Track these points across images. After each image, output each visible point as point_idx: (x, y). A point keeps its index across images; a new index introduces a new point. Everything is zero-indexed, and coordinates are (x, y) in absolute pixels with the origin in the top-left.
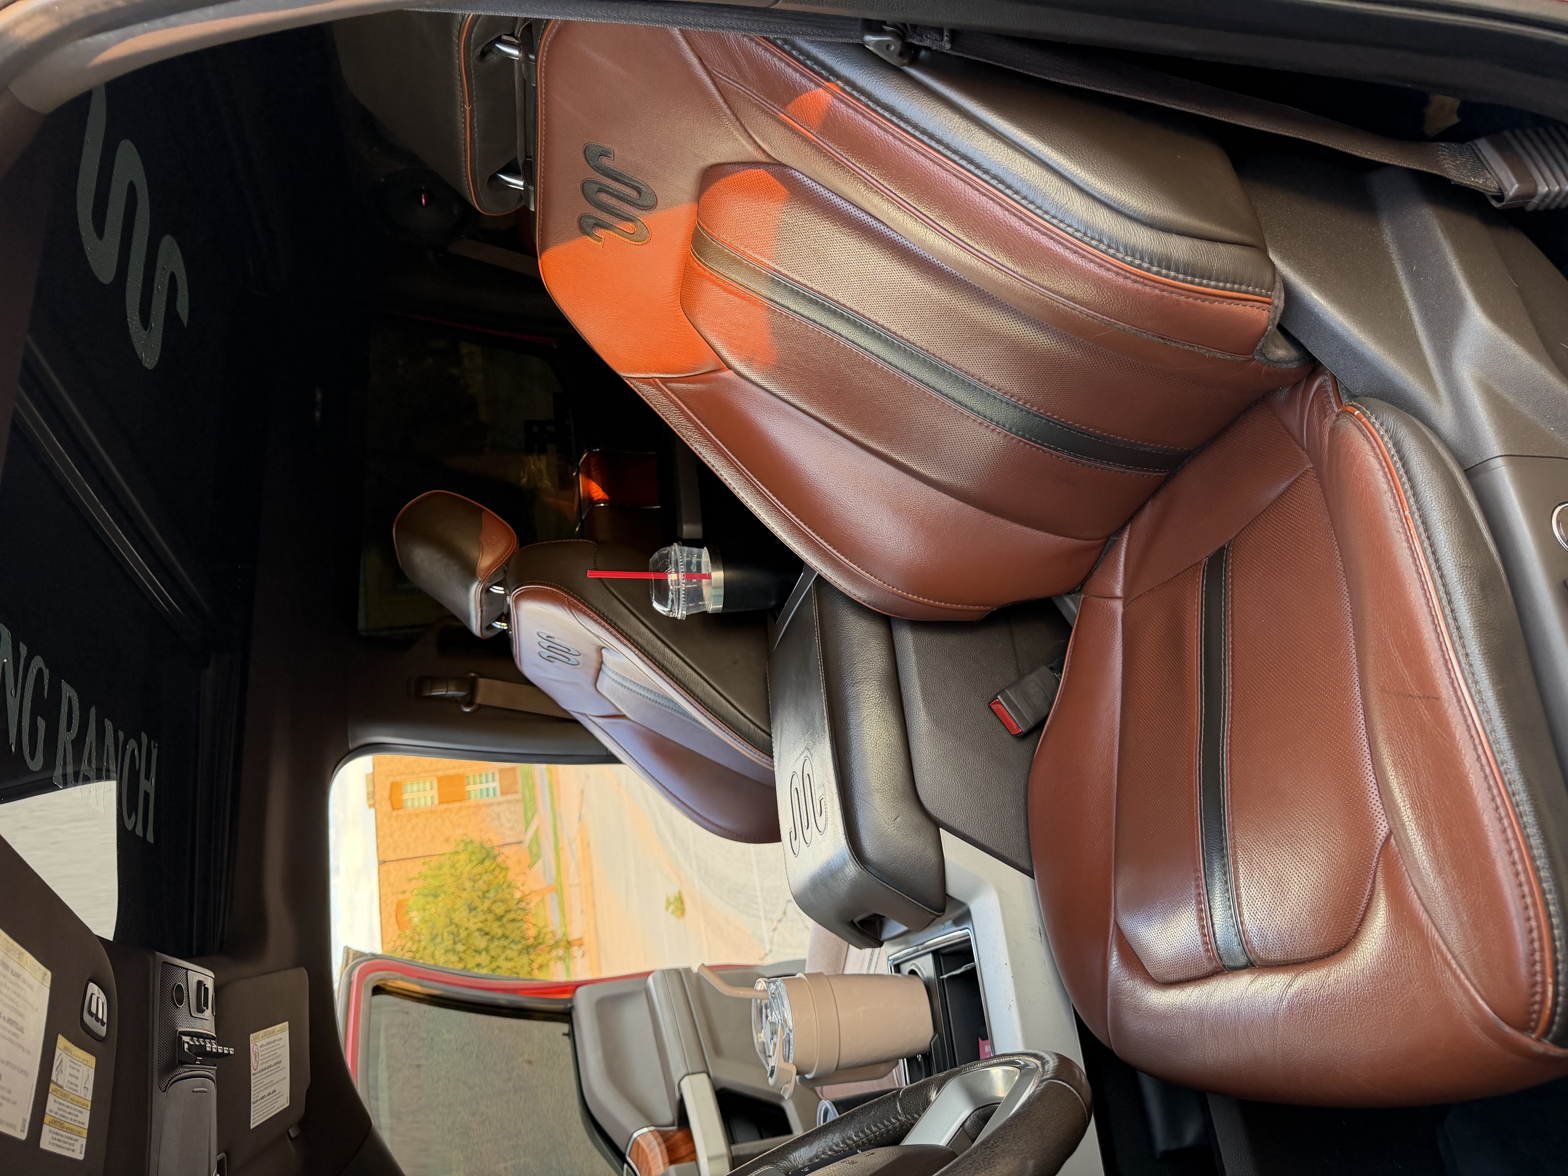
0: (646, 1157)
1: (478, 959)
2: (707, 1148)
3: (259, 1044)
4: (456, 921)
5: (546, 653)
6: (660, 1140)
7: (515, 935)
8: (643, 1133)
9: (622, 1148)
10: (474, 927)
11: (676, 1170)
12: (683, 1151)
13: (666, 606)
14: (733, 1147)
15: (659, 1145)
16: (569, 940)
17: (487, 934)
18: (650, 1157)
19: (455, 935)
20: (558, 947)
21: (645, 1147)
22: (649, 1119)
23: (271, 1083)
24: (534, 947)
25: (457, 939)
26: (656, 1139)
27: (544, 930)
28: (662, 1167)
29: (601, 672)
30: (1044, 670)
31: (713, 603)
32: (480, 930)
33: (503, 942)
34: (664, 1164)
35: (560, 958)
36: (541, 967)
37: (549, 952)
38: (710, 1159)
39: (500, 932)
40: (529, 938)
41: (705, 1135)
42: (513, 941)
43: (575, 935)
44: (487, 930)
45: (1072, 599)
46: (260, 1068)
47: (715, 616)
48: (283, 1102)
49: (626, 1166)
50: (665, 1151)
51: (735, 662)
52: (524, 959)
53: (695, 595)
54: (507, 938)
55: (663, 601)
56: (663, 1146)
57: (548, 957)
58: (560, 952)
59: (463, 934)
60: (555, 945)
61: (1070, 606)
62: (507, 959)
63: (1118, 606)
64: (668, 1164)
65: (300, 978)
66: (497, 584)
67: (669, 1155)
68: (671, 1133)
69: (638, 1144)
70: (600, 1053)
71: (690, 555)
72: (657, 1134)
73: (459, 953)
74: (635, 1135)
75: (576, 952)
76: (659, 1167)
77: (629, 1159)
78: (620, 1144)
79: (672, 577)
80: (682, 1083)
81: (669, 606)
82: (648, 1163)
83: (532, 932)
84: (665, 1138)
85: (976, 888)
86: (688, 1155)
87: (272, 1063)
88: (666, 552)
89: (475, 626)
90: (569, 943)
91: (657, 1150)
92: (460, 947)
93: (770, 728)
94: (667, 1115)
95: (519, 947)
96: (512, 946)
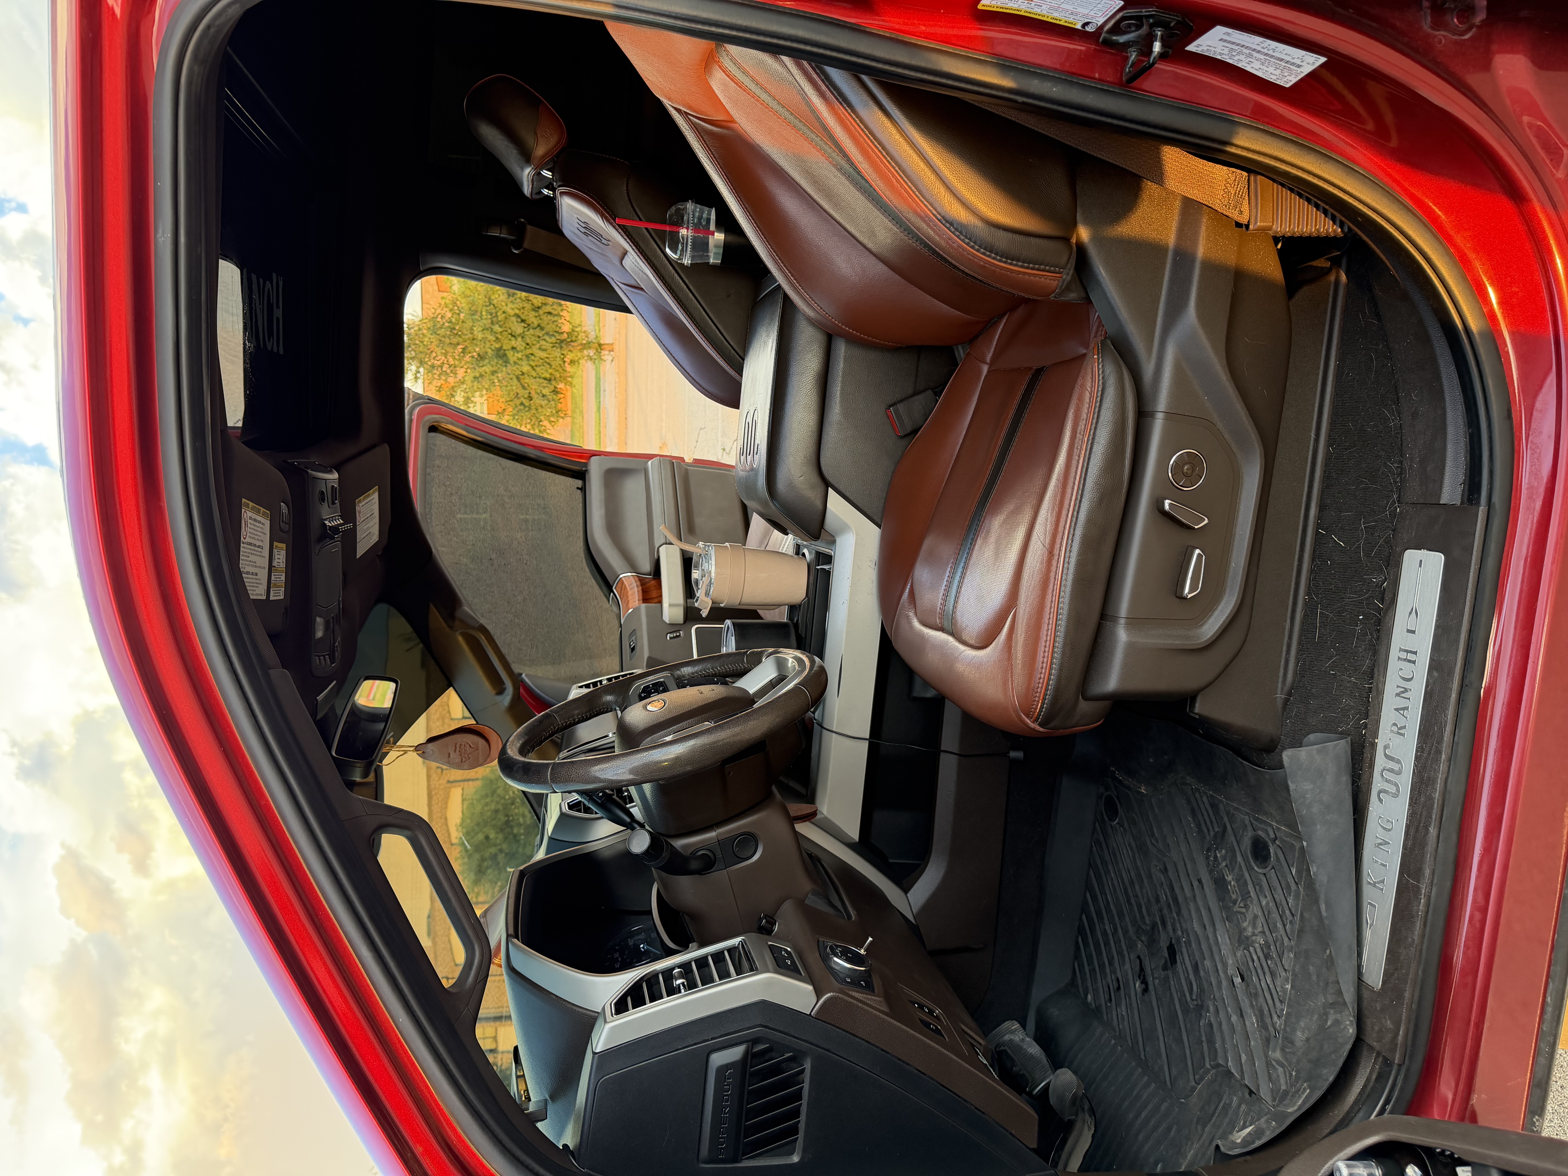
0: (627, 592)
1: (513, 343)
2: (669, 598)
3: (361, 505)
4: (495, 302)
5: (583, 230)
6: (639, 583)
7: (550, 328)
8: (627, 577)
9: (611, 582)
10: (512, 313)
11: (647, 608)
12: (654, 594)
13: (675, 253)
14: (688, 601)
15: (637, 586)
16: (602, 342)
17: (523, 321)
18: (630, 593)
19: (494, 316)
20: (590, 348)
21: (627, 586)
22: (632, 566)
23: (369, 528)
24: (568, 344)
25: (495, 319)
26: (636, 582)
27: (578, 329)
28: (637, 602)
29: (626, 256)
30: (929, 393)
31: (714, 258)
32: (518, 316)
33: (538, 332)
34: (639, 600)
35: (591, 359)
36: (572, 362)
37: (581, 350)
38: (670, 605)
39: (536, 322)
40: (562, 333)
41: (670, 589)
42: (547, 334)
43: (606, 340)
44: (524, 318)
45: (963, 348)
46: (362, 520)
47: (714, 266)
48: (375, 538)
49: (612, 594)
50: (641, 592)
51: (728, 296)
52: (557, 353)
53: (701, 246)
54: (542, 329)
55: (674, 250)
56: (640, 588)
57: (579, 354)
58: (592, 353)
59: (501, 317)
60: (587, 346)
61: (960, 352)
62: (540, 349)
63: (985, 369)
64: (641, 602)
65: (384, 452)
66: (548, 170)
67: (643, 595)
68: (647, 580)
69: (623, 583)
70: (603, 512)
71: (702, 212)
72: (637, 579)
73: (496, 333)
74: (621, 576)
75: (606, 355)
76: (635, 602)
77: (614, 590)
78: (610, 579)
79: (683, 232)
80: (661, 549)
81: (679, 252)
82: (628, 597)
83: (566, 328)
84: (642, 583)
85: (844, 528)
86: (657, 597)
87: (368, 515)
88: (683, 207)
89: (527, 190)
90: (600, 345)
91: (636, 589)
92: (497, 328)
93: (745, 355)
94: (646, 566)
95: (553, 340)
96: (546, 337)
